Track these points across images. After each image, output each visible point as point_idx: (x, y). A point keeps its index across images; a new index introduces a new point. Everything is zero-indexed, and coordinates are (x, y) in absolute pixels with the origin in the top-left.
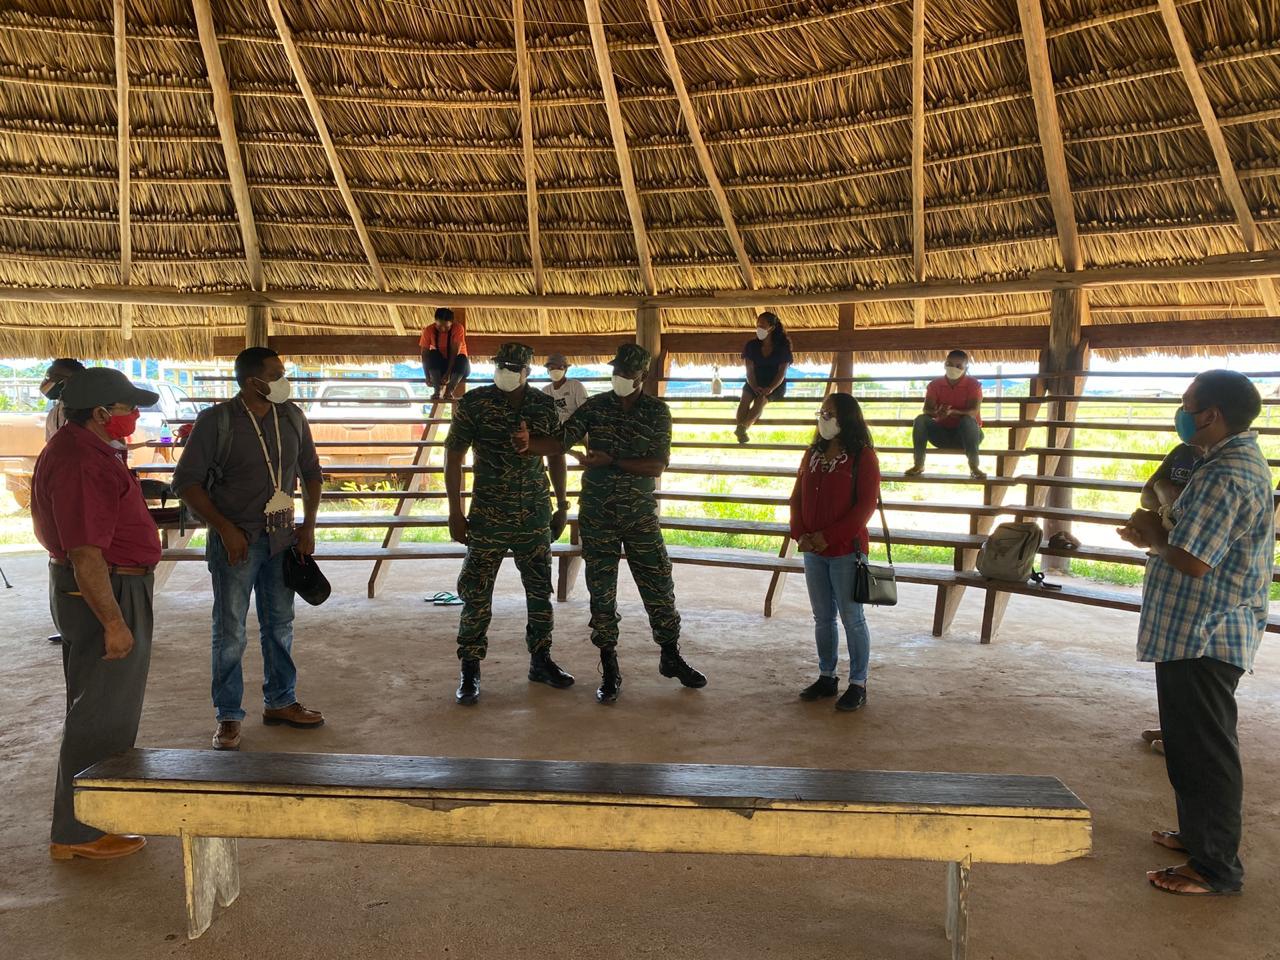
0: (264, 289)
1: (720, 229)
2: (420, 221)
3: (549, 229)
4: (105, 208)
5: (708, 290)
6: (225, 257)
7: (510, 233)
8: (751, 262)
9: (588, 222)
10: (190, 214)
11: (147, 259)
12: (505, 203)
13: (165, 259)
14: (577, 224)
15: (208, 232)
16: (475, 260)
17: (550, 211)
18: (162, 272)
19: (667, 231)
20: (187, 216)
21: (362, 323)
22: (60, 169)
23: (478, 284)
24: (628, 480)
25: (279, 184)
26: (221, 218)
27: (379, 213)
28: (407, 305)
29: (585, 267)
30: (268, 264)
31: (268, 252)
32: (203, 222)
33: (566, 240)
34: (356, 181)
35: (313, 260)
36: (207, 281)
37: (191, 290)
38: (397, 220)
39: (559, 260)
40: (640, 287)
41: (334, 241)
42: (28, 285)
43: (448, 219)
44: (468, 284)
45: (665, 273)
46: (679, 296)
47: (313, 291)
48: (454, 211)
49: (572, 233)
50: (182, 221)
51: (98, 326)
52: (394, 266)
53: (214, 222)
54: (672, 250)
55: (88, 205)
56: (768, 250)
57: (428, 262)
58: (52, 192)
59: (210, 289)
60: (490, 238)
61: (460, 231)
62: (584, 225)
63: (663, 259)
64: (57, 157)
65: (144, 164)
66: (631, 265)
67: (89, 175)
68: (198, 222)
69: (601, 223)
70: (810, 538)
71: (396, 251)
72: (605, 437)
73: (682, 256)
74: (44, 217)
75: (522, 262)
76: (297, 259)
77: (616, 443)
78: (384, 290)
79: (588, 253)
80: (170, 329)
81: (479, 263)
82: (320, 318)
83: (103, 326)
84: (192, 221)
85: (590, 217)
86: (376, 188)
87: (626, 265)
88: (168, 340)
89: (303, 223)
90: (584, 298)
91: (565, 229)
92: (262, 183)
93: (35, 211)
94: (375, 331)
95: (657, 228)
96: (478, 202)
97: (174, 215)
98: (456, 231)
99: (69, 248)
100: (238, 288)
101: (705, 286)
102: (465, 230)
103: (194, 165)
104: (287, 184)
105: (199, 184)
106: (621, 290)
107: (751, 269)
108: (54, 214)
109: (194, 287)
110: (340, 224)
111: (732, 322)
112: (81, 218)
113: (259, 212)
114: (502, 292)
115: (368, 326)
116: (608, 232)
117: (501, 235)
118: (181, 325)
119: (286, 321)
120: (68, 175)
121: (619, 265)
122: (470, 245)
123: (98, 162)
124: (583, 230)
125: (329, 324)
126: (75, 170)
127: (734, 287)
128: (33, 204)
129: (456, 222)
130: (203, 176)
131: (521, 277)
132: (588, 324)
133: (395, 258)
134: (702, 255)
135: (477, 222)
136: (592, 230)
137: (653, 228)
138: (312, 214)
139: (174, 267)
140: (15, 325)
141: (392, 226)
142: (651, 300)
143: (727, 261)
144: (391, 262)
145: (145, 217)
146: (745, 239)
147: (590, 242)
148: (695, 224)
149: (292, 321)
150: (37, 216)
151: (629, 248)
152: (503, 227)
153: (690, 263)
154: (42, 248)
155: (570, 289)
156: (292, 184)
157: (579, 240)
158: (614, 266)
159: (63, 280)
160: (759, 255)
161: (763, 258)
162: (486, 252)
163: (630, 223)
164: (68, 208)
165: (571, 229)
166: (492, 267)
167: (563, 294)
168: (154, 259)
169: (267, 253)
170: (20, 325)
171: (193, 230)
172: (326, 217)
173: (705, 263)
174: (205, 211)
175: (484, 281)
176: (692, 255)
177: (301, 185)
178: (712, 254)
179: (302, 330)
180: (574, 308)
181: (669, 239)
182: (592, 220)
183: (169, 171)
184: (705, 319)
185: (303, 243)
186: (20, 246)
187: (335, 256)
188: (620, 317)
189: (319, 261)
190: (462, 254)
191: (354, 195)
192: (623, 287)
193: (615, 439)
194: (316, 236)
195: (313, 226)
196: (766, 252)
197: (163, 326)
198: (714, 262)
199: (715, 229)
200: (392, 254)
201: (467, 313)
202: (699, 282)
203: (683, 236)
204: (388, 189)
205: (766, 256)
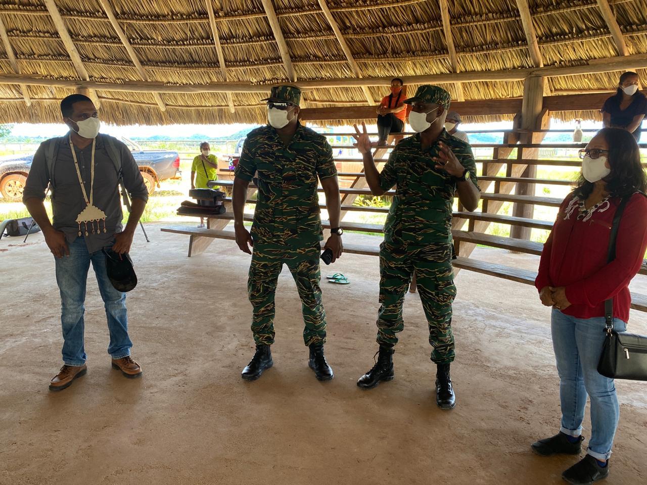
0: (296, 80)
1: (593, 6)
2: (374, 28)
3: (458, 23)
4: (208, 38)
5: (587, 60)
6: (274, 63)
7: (431, 30)
8: (623, 32)
9: (486, 14)
10: (251, 38)
11: (234, 66)
12: (426, 7)
13: (243, 66)
14: (478, 16)
15: (262, 48)
16: (411, 52)
17: (458, 8)
18: (243, 73)
19: (549, 13)
20: (249, 39)
21: (350, 99)
22: (182, 16)
23: (415, 69)
24: (414, 210)
25: (292, 13)
26: (267, 38)
27: (349, 25)
28: (374, 86)
29: (487, 50)
30: (297, 66)
31: (296, 58)
32: (258, 41)
33: (471, 30)
34: (332, 4)
35: (319, 61)
36: (267, 78)
37: (260, 84)
38: (360, 28)
39: (468, 46)
40: (530, 62)
41: (328, 47)
42: (183, 84)
43: (392, 24)
44: (409, 70)
45: (550, 49)
46: (562, 67)
47: (323, 81)
48: (393, 18)
49: (475, 24)
50: (247, 42)
51: (219, 106)
52: (363, 61)
53: (263, 41)
54: (554, 30)
55: (200, 36)
56: (639, 20)
57: (382, 56)
58: (182, 30)
59: (269, 82)
60: (419, 35)
61: (399, 32)
62: (484, 17)
63: (547, 38)
64: (180, 9)
65: (222, 9)
66: (522, 45)
67: (196, 18)
68: (255, 42)
69: (496, 14)
70: (552, 292)
71: (363, 50)
72: (402, 172)
73: (563, 33)
74: (181, 45)
75: (442, 50)
76: (311, 61)
77: (409, 176)
78: (358, 77)
79: (489, 39)
80: (254, 107)
81: (413, 53)
82: (329, 98)
83: (222, 106)
84: (252, 41)
85: (488, 9)
86: (345, 8)
87: (518, 45)
88: (253, 113)
89: (309, 37)
90: (487, 73)
91: (470, 22)
92: (284, 13)
93: (177, 42)
94: (358, 104)
95: (541, 12)
96: (408, 9)
97: (242, 39)
98: (397, 32)
99: (197, 62)
100: (284, 81)
101: (584, 57)
102: (402, 31)
103: (247, 6)
104: (296, 12)
105: (252, 17)
106: (516, 66)
107: (622, 38)
108: (185, 43)
109: (261, 81)
110: (329, 35)
111: (607, 85)
112: (198, 44)
113: (286, 33)
114: (431, 73)
115: (355, 101)
116: (502, 20)
117: (425, 31)
118: (258, 104)
119: (311, 100)
120: (187, 19)
121: (513, 46)
122: (406, 41)
123: (199, 10)
124: (483, 21)
125: (333, 101)
126: (189, 16)
127: (609, 56)
128: (175, 39)
129: (396, 26)
130: (253, 13)
131: (442, 61)
132: (492, 92)
133: (363, 55)
134: (580, 31)
135: (409, 24)
136: (490, 20)
137: (537, 13)
138: (313, 30)
139: (248, 69)
140: (182, 106)
141: (358, 33)
142: (538, 70)
143: (601, 34)
144: (361, 58)
145: (228, 41)
146: (617, 11)
147: (489, 29)
148: (572, 4)
149: (315, 100)
150: (178, 45)
151: (520, 32)
152: (426, 25)
153: (569, 39)
154: (185, 63)
155: (478, 67)
156: (300, 12)
157: (481, 29)
158: (509, 47)
159: (198, 81)
160: (630, 24)
161: (634, 27)
162: (417, 45)
163: (518, 11)
164: (191, 38)
165: (474, 21)
166: (423, 56)
167: (473, 72)
168: (238, 66)
169: (294, 58)
170: (184, 106)
171: (253, 46)
172: (320, 31)
173: (582, 37)
174: (258, 35)
175: (418, 66)
176: (571, 32)
177: (304, 11)
178: (588, 29)
179: (320, 105)
180: (481, 80)
181: (551, 19)
182: (490, 12)
183: (235, 11)
184: (586, 83)
185: (313, 50)
186: (175, 62)
187: (330, 56)
188: (516, 86)
189: (322, 61)
190: (402, 48)
191: (333, 15)
192: (517, 63)
193: (408, 173)
194: (318, 45)
195: (314, 38)
196: (636, 21)
197: (249, 105)
198: (590, 36)
199: (589, 7)
200: (361, 52)
201: (408, 89)
202: (578, 54)
203: (562, 15)
204: (352, 7)
205: (637, 25)
